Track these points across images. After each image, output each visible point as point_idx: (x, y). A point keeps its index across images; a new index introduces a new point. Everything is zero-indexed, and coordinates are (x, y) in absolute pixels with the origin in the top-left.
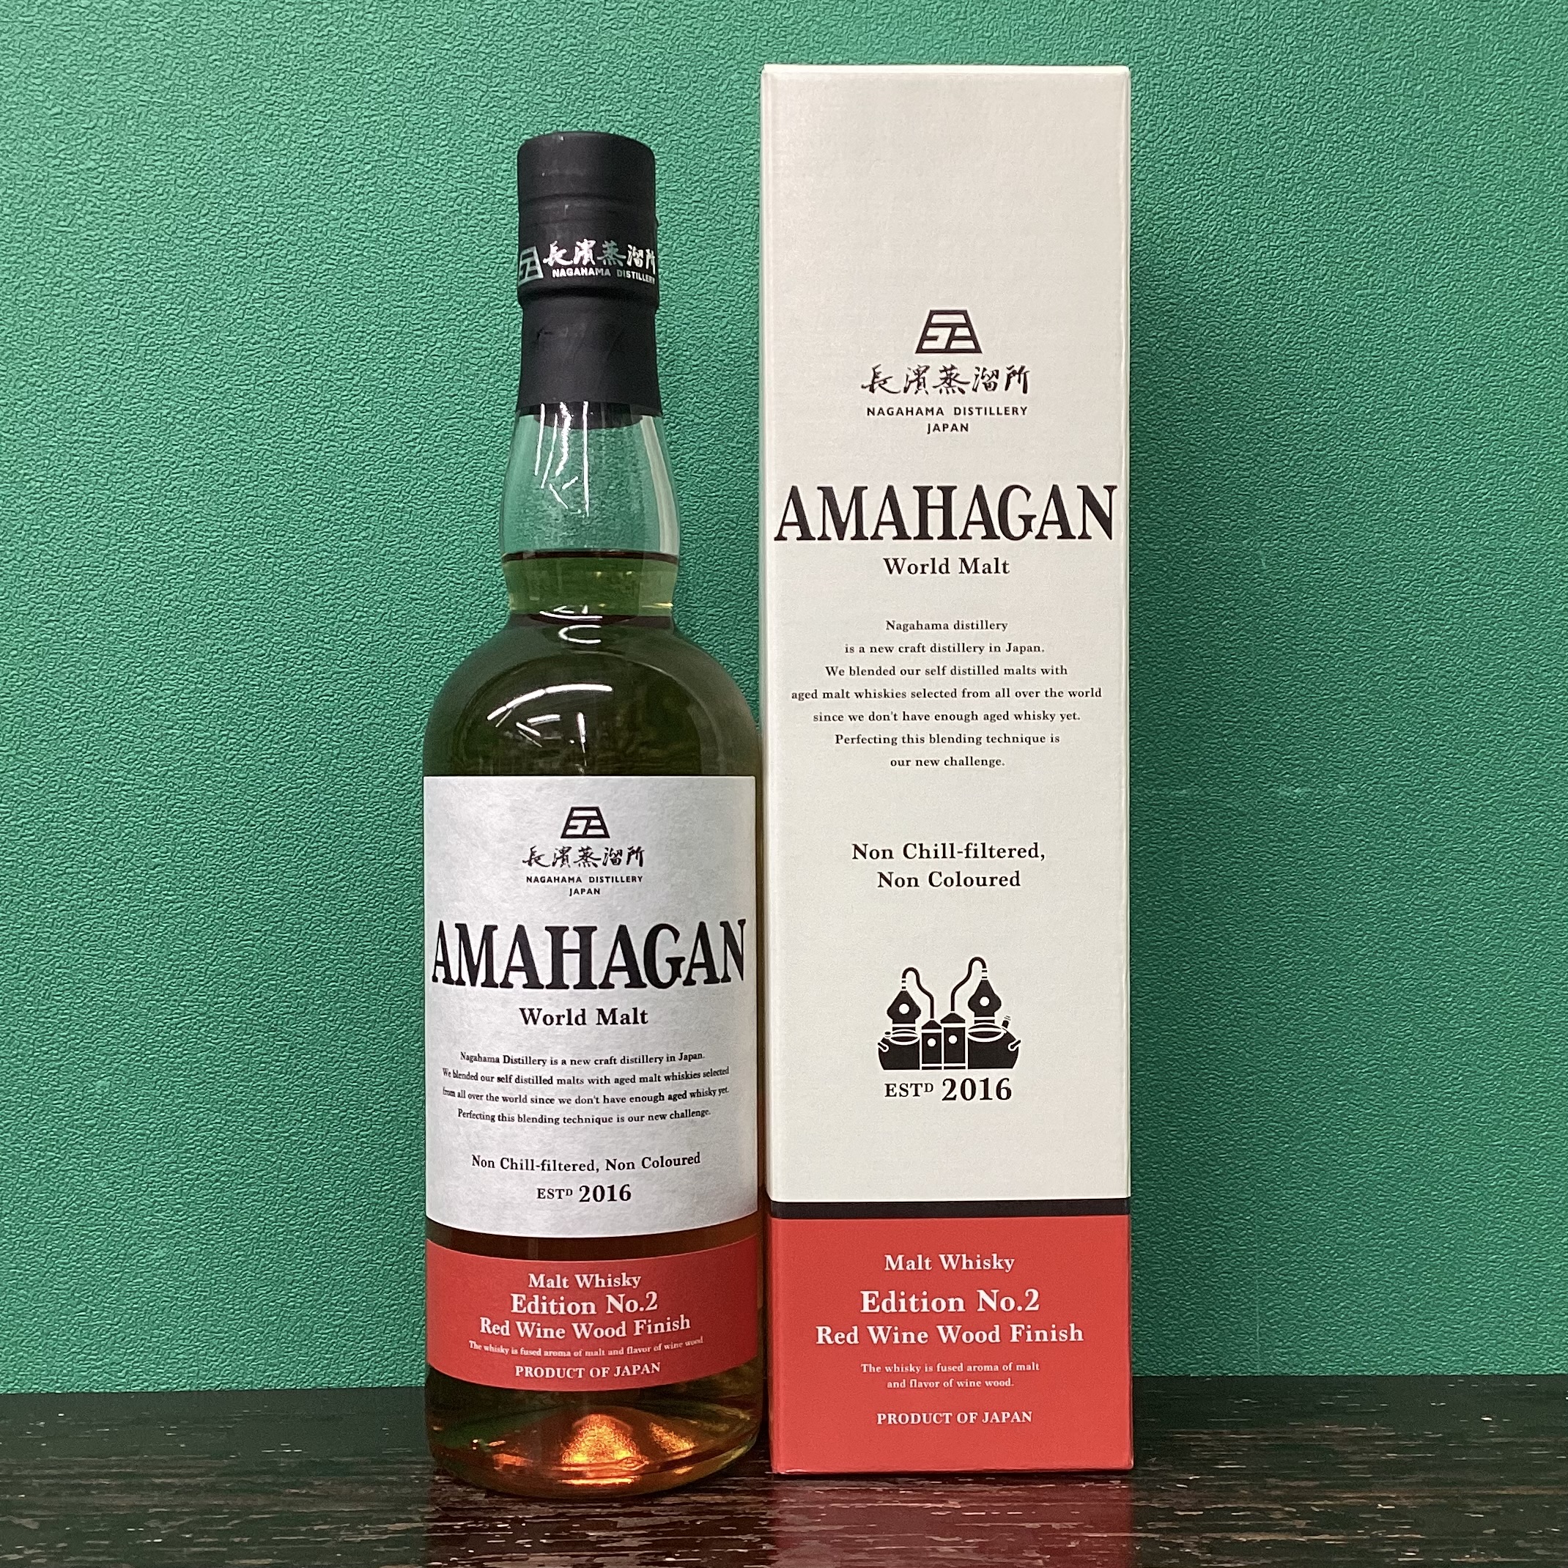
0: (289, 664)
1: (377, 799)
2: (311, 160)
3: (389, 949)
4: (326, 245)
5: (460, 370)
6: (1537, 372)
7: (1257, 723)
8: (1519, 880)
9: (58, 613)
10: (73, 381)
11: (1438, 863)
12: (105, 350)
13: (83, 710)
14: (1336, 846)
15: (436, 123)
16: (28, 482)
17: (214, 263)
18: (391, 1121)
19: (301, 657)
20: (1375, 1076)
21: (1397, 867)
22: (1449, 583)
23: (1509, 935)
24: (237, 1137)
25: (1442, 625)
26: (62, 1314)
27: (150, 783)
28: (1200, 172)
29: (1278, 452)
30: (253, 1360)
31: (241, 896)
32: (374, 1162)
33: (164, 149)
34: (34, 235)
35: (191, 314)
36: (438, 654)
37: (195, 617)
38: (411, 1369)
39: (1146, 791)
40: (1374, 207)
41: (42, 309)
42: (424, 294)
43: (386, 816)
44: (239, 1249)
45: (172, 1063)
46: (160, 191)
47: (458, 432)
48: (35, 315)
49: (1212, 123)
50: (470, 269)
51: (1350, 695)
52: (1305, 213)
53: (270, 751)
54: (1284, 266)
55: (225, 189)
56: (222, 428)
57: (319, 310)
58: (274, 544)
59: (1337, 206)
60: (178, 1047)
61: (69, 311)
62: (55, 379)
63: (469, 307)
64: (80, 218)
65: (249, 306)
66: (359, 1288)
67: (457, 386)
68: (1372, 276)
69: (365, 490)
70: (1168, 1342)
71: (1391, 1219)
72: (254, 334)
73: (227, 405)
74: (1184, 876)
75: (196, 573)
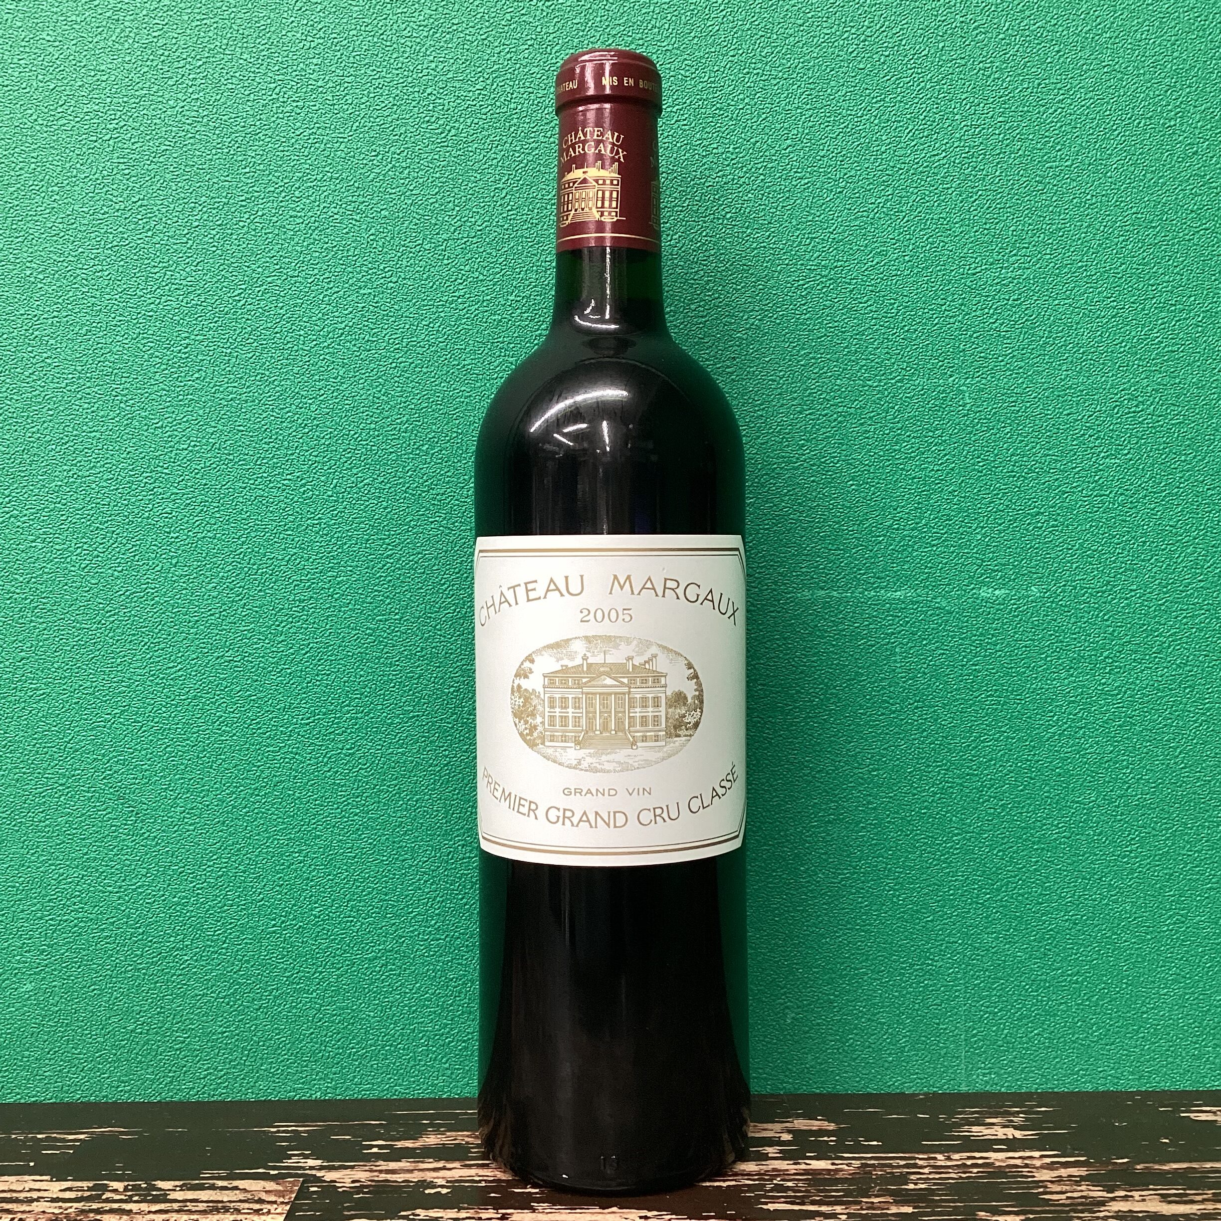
0: (134, 487)
1: (209, 602)
2: (151, 57)
3: (220, 729)
4: (164, 129)
5: (278, 235)
6: (1202, 232)
7: (962, 534)
8: (1188, 668)
11: (1118, 654)
14: (1030, 640)
15: (257, 25)
17: (69, 146)
18: (222, 875)
19: (145, 480)
20: (1064, 837)
21: (1082, 657)
22: (1127, 414)
23: (1178, 716)
24: (92, 889)
25: (1121, 450)
27: (17, 588)
28: (912, 62)
29: (979, 301)
30: (108, 1078)
31: (94, 684)
32: (208, 910)
33: (27, 50)
35: (50, 189)
36: (261, 477)
37: (54, 447)
38: (241, 1086)
39: (866, 593)
40: (1061, 92)
42: (247, 170)
43: (217, 615)
44: (95, 984)
45: (37, 826)
46: (24, 86)
47: (277, 288)
49: (922, 20)
50: (286, 149)
51: (1042, 510)
52: (1001, 97)
53: (118, 561)
54: (984, 142)
55: (79, 84)
56: (76, 286)
57: (159, 185)
58: (121, 384)
59: (1029, 90)
60: (42, 812)
63: (286, 181)
65: (98, 182)
66: (196, 1017)
67: (276, 248)
68: (1060, 150)
69: (198, 338)
70: (886, 1064)
71: (1077, 959)
72: (104, 205)
73: (80, 266)
74: (898, 665)
75: (54, 409)
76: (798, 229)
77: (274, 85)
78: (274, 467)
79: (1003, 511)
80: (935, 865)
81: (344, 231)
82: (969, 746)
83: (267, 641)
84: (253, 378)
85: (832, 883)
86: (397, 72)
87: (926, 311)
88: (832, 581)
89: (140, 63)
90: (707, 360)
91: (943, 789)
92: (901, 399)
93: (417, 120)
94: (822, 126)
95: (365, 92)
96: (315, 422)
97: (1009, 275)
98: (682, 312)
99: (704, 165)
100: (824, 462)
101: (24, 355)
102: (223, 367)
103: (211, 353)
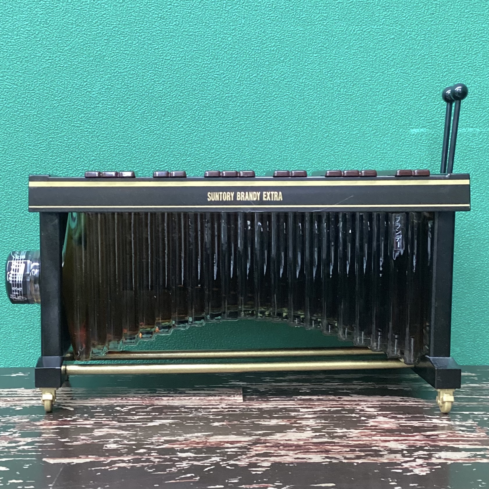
0: (145, 78)
1: (180, 133)
9: (53, 56)
13: (63, 96)
19: (150, 75)
27: (90, 126)
36: (204, 73)
37: (107, 58)
43: (183, 140)
53: (137, 113)
58: (139, 27)
69: (175, 5)
75: (107, 40)
78: (211, 69)
83: (206, 152)
84: (201, 25)
88: (477, 124)
96: (230, 46)
100: (474, 65)
101: (93, 13)
102: (187, 19)
103: (182, 12)
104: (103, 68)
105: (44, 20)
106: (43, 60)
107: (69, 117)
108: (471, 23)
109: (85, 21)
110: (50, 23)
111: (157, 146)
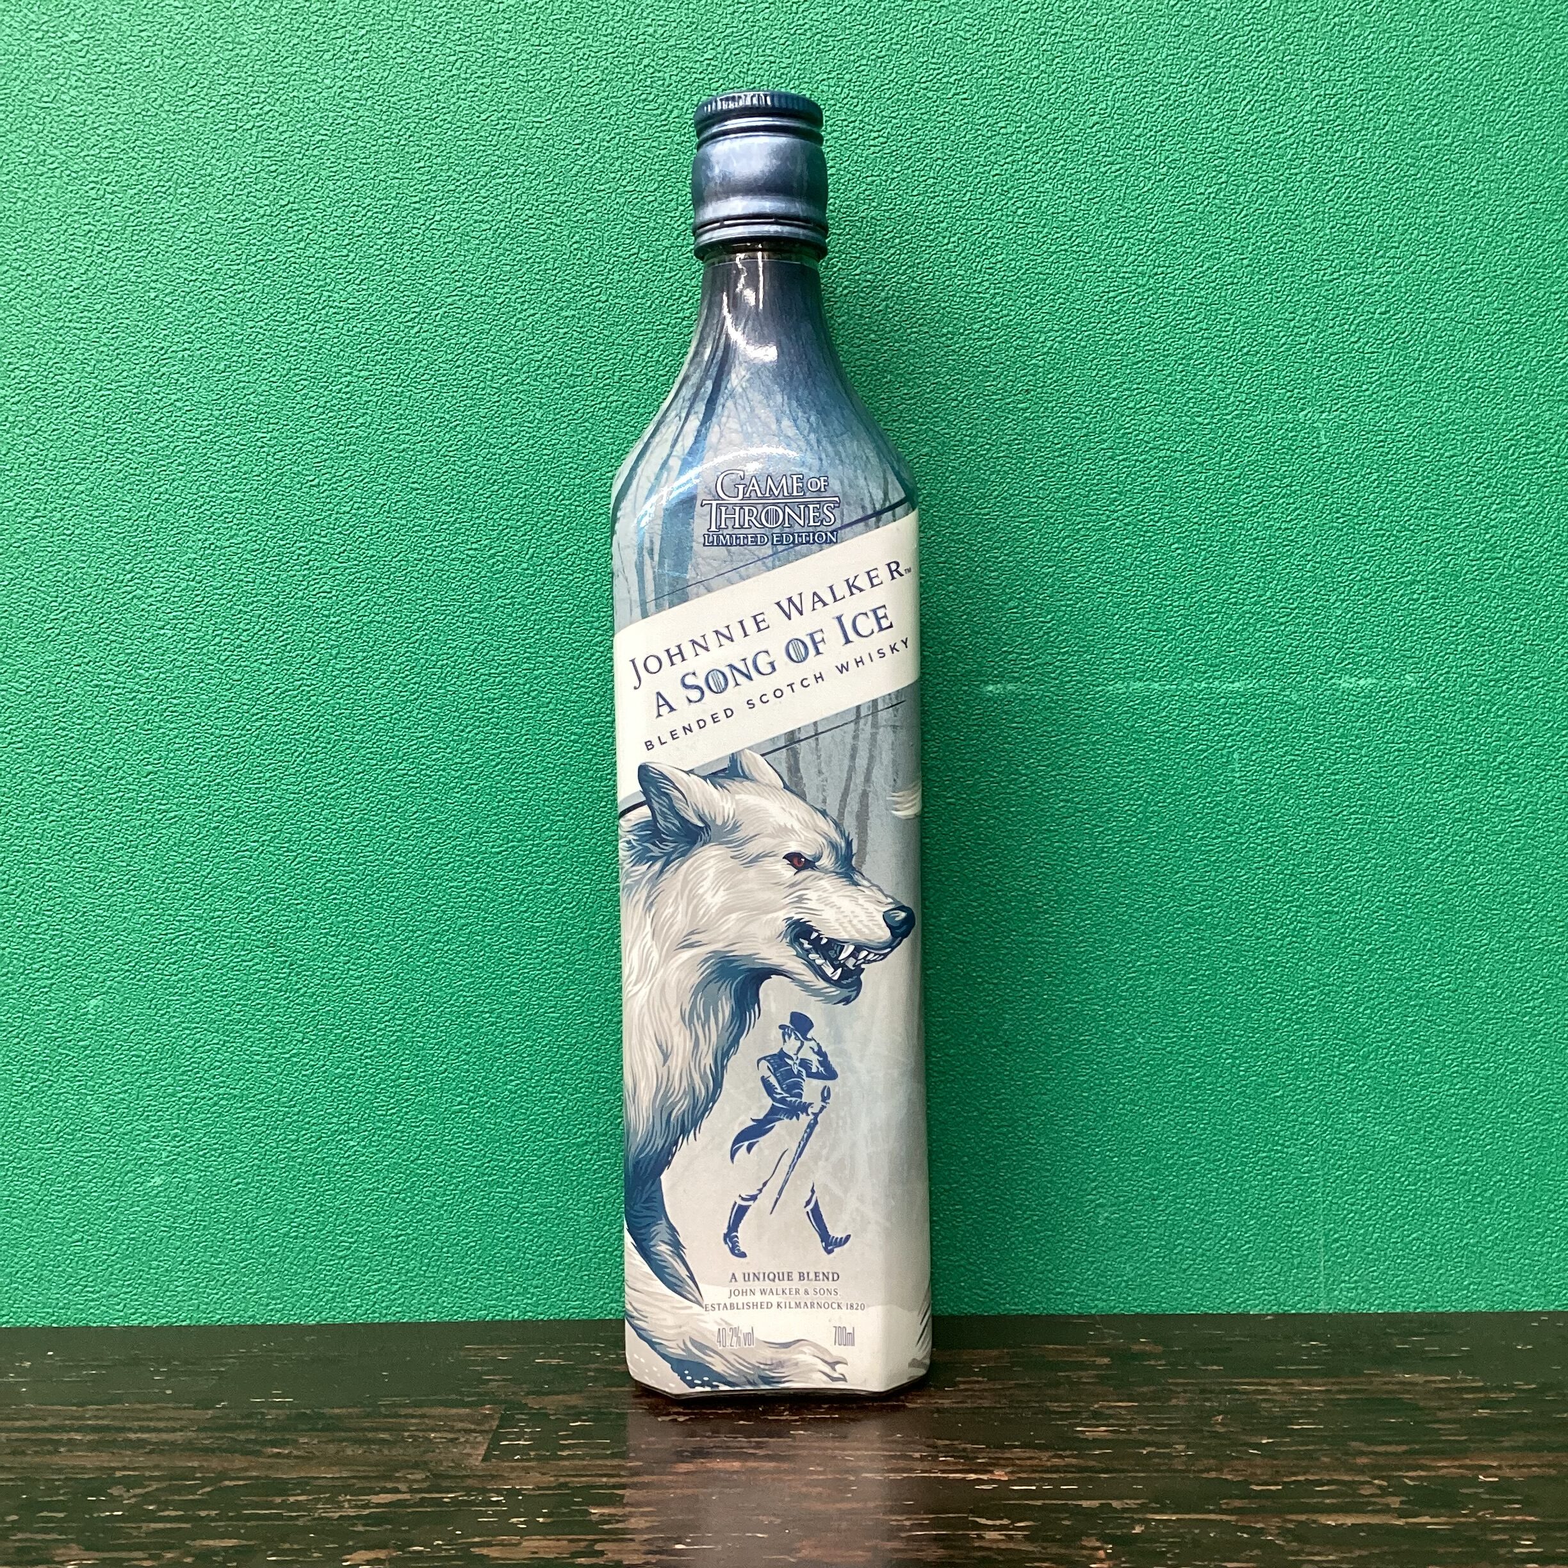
0: (285, 560)
1: (378, 702)
2: (303, 26)
3: (391, 860)
4: (318, 115)
7: (1317, 609)
9: (45, 509)
10: (57, 265)
11: (1516, 759)
12: (90, 231)
13: (71, 610)
14: (1404, 741)
16: (12, 371)
17: (202, 137)
18: (396, 1041)
19: (298, 552)
20: (1448, 990)
21: (1471, 763)
22: (1524, 455)
24: (236, 1058)
25: (1518, 501)
26: (57, 1244)
27: (142, 686)
28: (1250, 16)
29: (1337, 316)
30: (255, 1294)
31: (237, 805)
32: (379, 1084)
33: (150, 18)
34: (16, 112)
35: (179, 191)
36: (440, 547)
37: (186, 511)
38: (420, 1303)
39: (1196, 684)
40: (1437, 52)
41: (25, 189)
42: (422, 164)
43: (388, 719)
44: (239, 1176)
45: (168, 981)
46: (146, 63)
47: (459, 311)
48: (19, 195)
50: (469, 137)
51: (1419, 578)
52: (1363, 59)
53: (266, 652)
54: (1342, 115)
55: (215, 59)
56: (212, 310)
57: (312, 185)
58: (268, 432)
59: (1398, 50)
60: (174, 963)
61: (54, 190)
62: (40, 263)
63: (468, 177)
64: (64, 93)
65: (238, 181)
66: (364, 1217)
67: (458, 261)
68: (1436, 125)
69: (362, 373)
70: (1225, 1277)
71: (1466, 1144)
72: (245, 210)
73: (217, 286)
74: (1237, 775)
75: (186, 464)
76: (1108, 227)
77: (454, 58)
78: (456, 534)
79: (1369, 579)
80: (1286, 1026)
81: (542, 239)
82: (1328, 876)
83: (449, 750)
85: (1155, 1049)
86: (605, 39)
87: (1270, 327)
88: (1152, 670)
89: (288, 33)
90: (994, 393)
91: (1294, 929)
92: (1239, 439)
93: (631, 99)
94: (1137, 98)
95: (567, 65)
96: (507, 477)
97: (1375, 282)
98: (962, 334)
99: (989, 148)
100: (1141, 521)
101: (149, 397)
102: (392, 410)
103: (378, 393)
104: (174, 536)
105: (24, 418)
106: (19, 520)
107: (87, 664)
108: (1127, 412)
109: (128, 419)
110: (38, 427)
111: (317, 734)
